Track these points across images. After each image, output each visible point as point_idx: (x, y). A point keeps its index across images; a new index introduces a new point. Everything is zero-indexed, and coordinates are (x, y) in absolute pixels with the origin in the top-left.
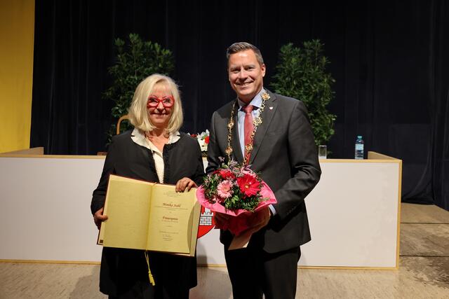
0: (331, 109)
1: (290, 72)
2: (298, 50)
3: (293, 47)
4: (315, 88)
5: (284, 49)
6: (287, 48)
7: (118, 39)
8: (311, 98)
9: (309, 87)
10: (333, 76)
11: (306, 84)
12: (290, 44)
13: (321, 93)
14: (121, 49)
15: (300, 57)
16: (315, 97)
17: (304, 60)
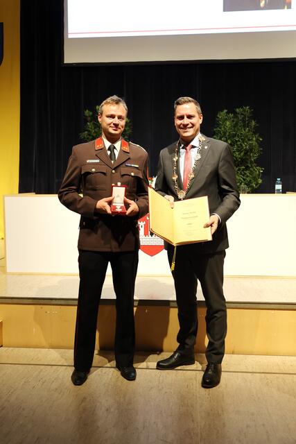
0: (259, 162)
1: (225, 133)
2: (231, 115)
3: (228, 113)
4: (245, 146)
5: (220, 115)
6: (222, 114)
7: (87, 111)
8: (242, 154)
9: (241, 144)
10: (260, 136)
11: (239, 143)
12: (225, 111)
13: (251, 150)
14: (89, 119)
15: (233, 121)
16: (245, 154)
17: (236, 124)
